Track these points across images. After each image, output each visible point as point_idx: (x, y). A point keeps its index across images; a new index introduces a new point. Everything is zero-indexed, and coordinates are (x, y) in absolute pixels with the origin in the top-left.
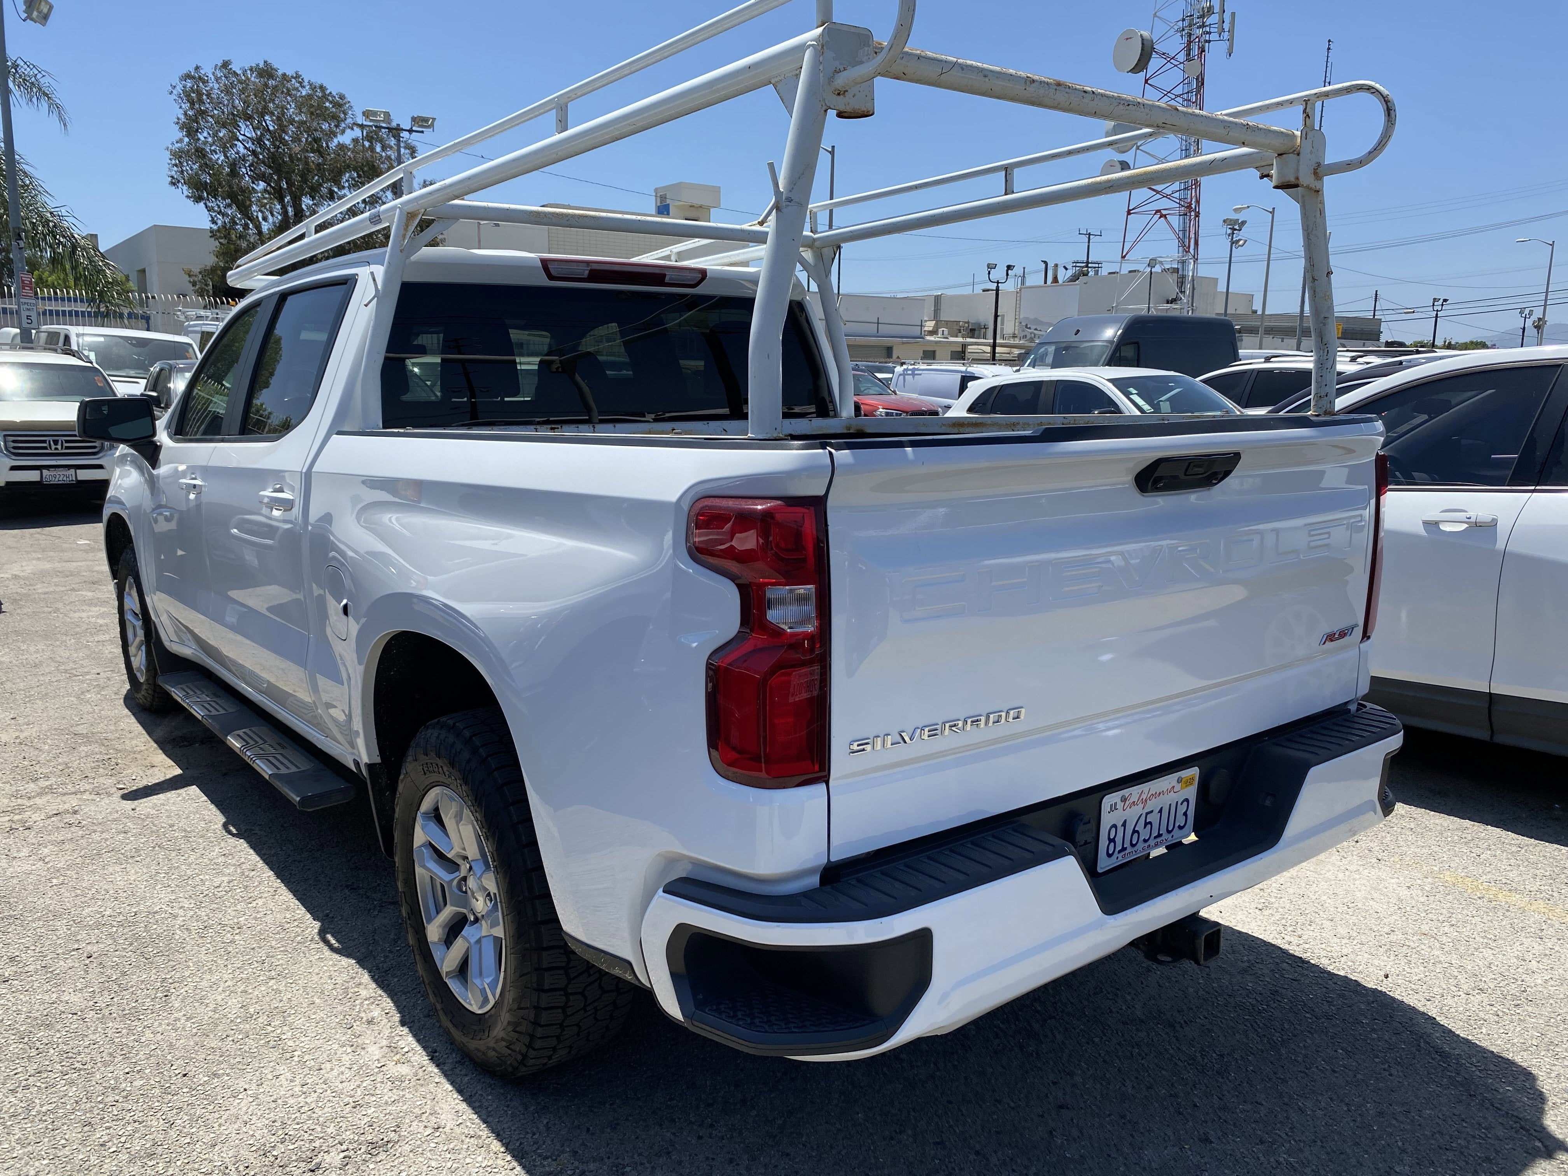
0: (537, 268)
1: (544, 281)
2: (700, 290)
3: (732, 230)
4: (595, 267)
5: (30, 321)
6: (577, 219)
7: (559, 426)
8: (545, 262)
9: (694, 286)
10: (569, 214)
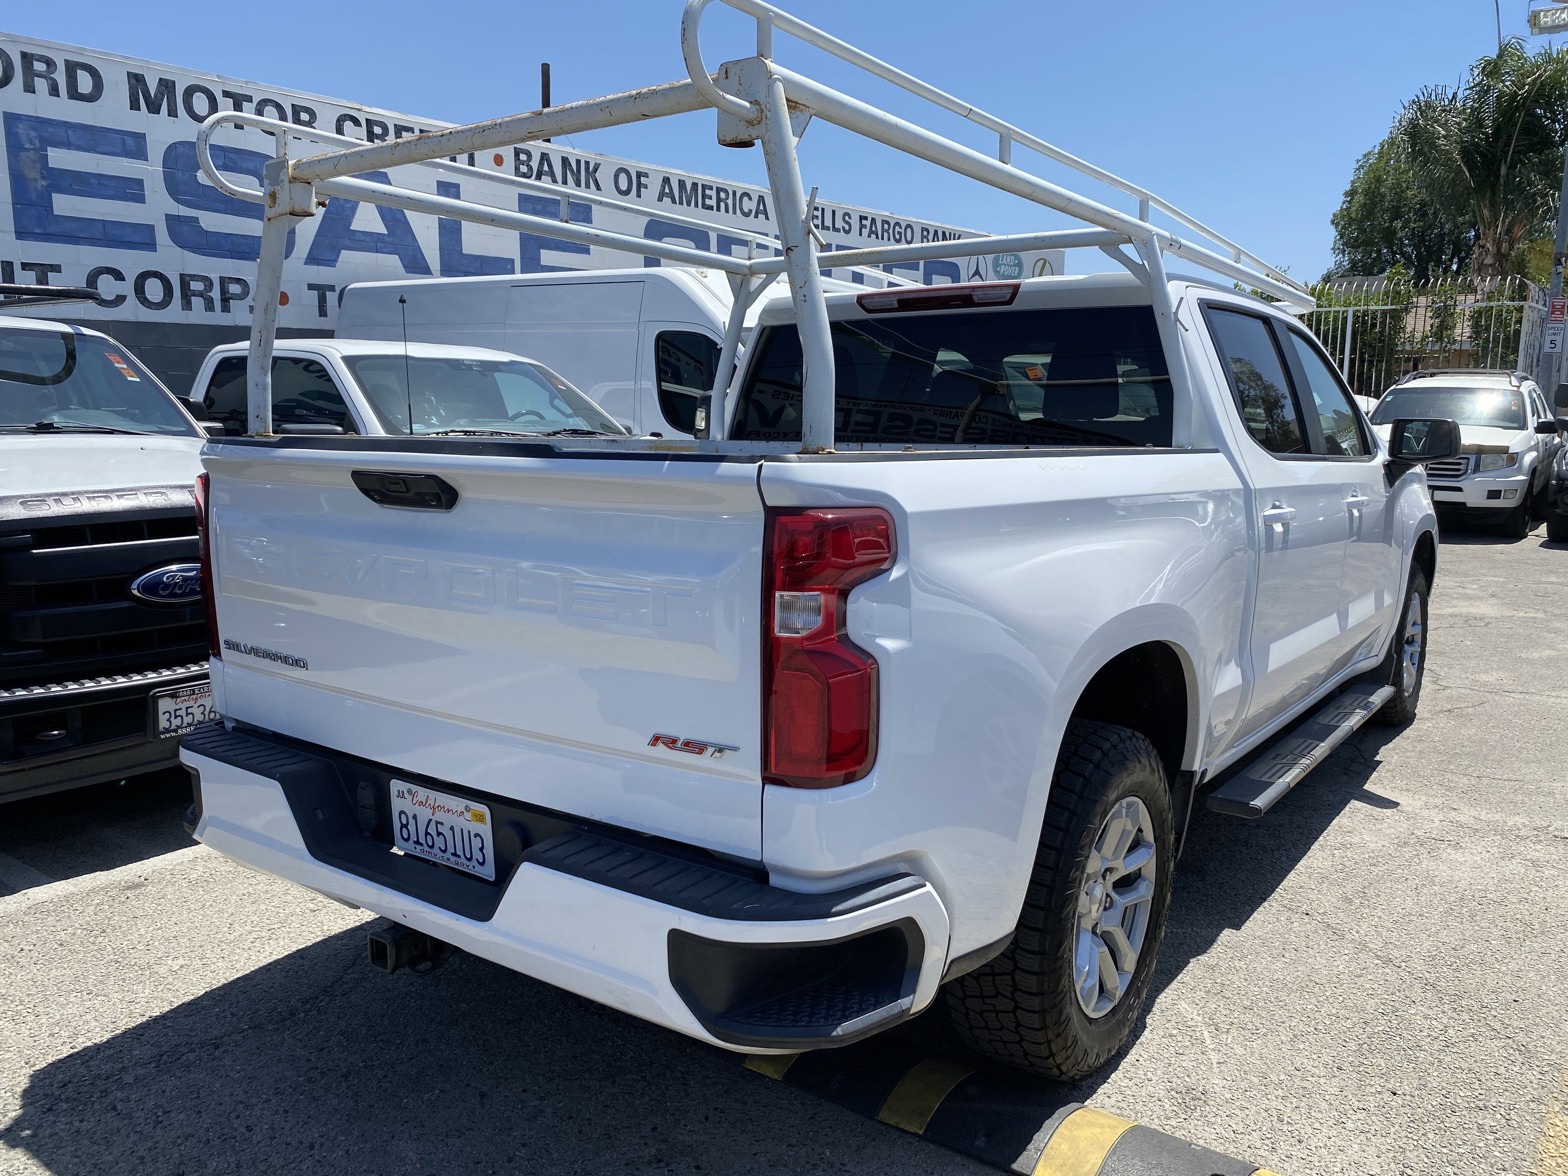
0: (852, 304)
1: (863, 315)
2: (1016, 306)
3: (1023, 240)
5: (1553, 346)
8: (860, 299)
9: (1009, 303)
10: (858, 253)
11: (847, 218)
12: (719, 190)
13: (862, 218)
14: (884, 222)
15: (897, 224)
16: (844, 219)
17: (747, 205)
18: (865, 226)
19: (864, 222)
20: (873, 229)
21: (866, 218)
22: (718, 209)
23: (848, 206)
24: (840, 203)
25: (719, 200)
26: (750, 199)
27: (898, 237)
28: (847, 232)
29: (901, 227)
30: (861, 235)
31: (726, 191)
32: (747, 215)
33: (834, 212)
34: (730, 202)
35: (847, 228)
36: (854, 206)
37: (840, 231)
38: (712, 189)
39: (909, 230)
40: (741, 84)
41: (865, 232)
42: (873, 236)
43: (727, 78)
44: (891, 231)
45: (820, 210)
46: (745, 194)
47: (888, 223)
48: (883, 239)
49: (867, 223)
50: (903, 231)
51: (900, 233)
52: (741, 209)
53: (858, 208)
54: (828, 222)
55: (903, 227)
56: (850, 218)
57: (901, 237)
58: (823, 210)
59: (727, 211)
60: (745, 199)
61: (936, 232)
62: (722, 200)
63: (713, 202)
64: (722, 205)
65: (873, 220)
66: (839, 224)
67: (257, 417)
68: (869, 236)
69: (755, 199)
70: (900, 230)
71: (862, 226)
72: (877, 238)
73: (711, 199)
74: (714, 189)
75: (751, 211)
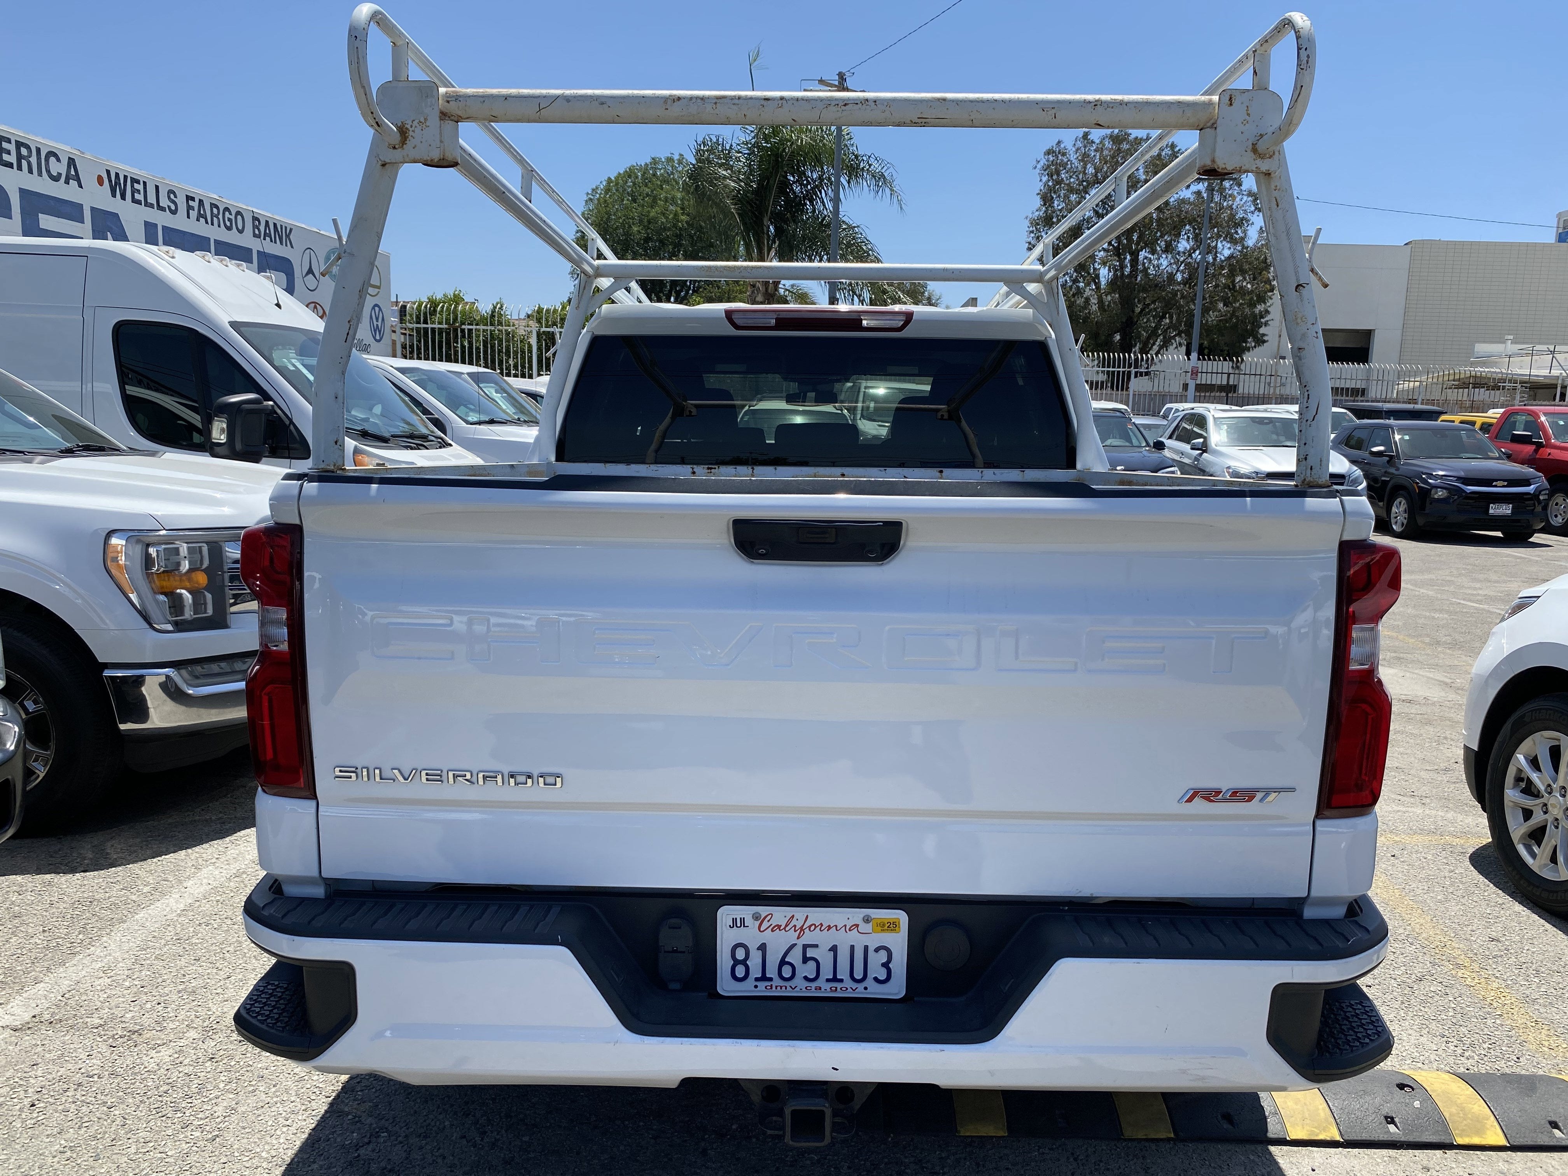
0: (722, 318)
1: (731, 331)
2: (905, 334)
4: (783, 315)
6: (749, 271)
7: (717, 467)
8: (729, 314)
9: (900, 329)
11: (172, 196)
12: (19, 145)
13: (189, 198)
14: (213, 206)
15: (227, 209)
16: (169, 197)
17: (56, 168)
18: (193, 208)
19: (191, 203)
20: (202, 212)
21: (193, 199)
22: (20, 168)
23: (174, 184)
24: (164, 179)
25: (20, 157)
26: (58, 160)
27: (228, 224)
28: (174, 212)
29: (231, 214)
30: (188, 217)
31: (28, 147)
32: (56, 179)
33: (157, 187)
34: (34, 160)
35: (173, 208)
36: (179, 184)
37: (165, 211)
38: (10, 143)
39: (239, 217)
40: (1248, 115)
41: (194, 214)
42: (202, 220)
43: (1231, 104)
44: (221, 217)
45: (142, 183)
46: (51, 154)
47: (217, 207)
48: (212, 224)
49: (195, 204)
50: (233, 217)
51: (230, 220)
52: (48, 171)
53: (185, 186)
54: (152, 199)
55: (233, 213)
56: (176, 197)
57: (231, 224)
58: (145, 183)
59: (30, 171)
60: (52, 159)
61: (267, 222)
62: (24, 158)
63: (12, 158)
64: (24, 163)
65: (201, 202)
66: (164, 202)
67: (336, 443)
68: (198, 220)
69: (65, 161)
70: (230, 217)
71: (189, 208)
72: (207, 222)
73: (9, 154)
74: (13, 142)
75: (60, 175)
